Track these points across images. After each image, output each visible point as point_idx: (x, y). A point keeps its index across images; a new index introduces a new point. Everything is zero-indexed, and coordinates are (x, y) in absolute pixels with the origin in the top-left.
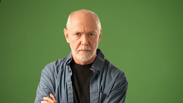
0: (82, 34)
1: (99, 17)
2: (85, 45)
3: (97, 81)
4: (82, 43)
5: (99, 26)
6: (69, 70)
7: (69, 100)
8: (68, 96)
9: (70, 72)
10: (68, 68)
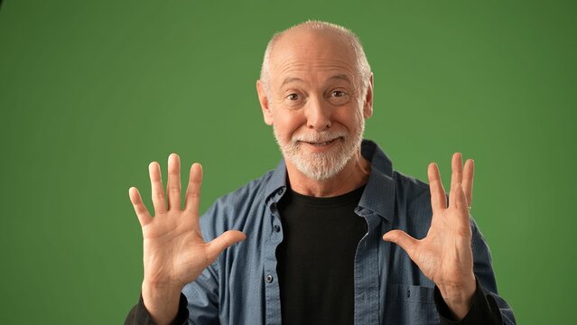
0: (308, 96)
1: (361, 41)
2: (320, 129)
3: (376, 250)
4: (309, 124)
5: (364, 66)
6: (275, 224)
7: (270, 316)
8: (267, 306)
9: (278, 230)
10: (273, 218)
